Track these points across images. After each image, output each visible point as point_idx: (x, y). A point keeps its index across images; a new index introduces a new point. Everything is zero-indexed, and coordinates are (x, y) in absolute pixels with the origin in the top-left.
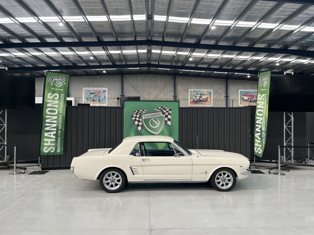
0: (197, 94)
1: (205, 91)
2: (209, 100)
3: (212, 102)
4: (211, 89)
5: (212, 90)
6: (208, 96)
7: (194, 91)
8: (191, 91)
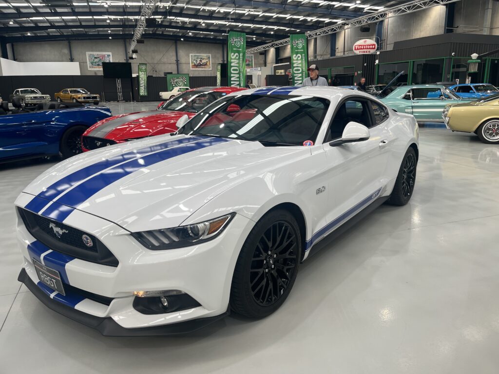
0: (197, 58)
1: (204, 55)
2: (208, 64)
3: (211, 65)
4: (209, 53)
5: (210, 55)
6: (207, 60)
7: (195, 56)
8: (192, 56)
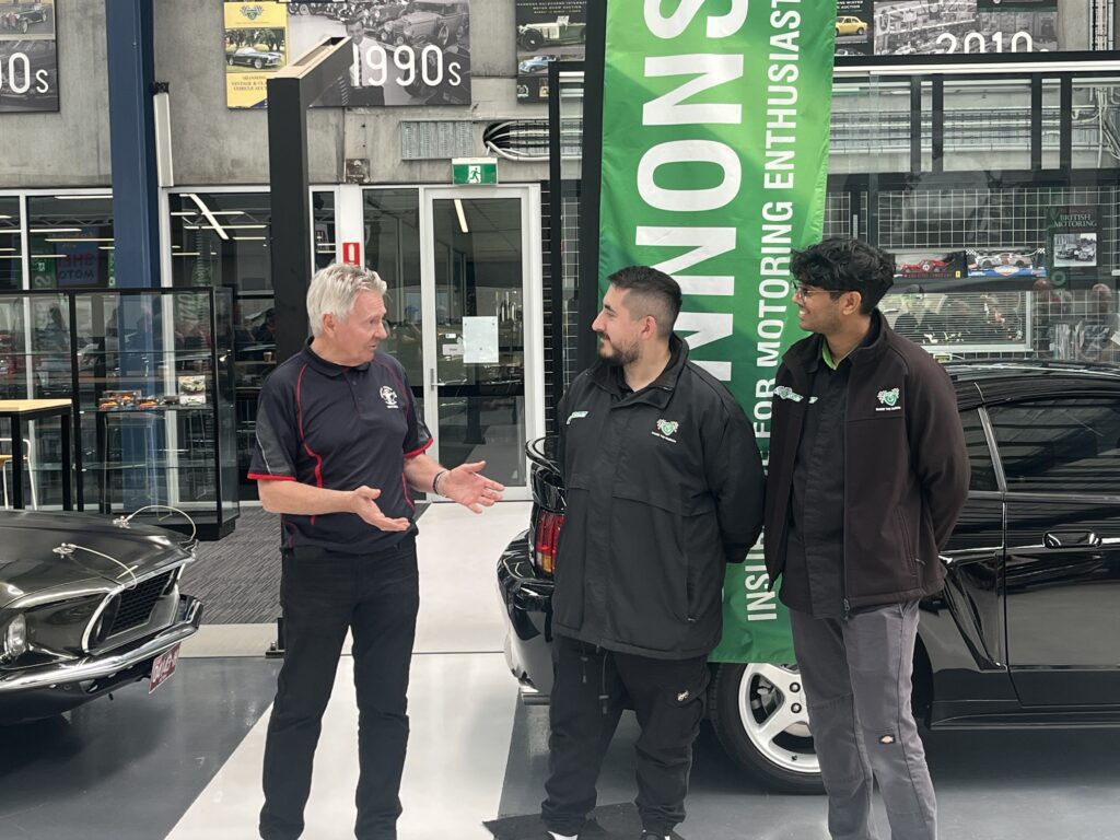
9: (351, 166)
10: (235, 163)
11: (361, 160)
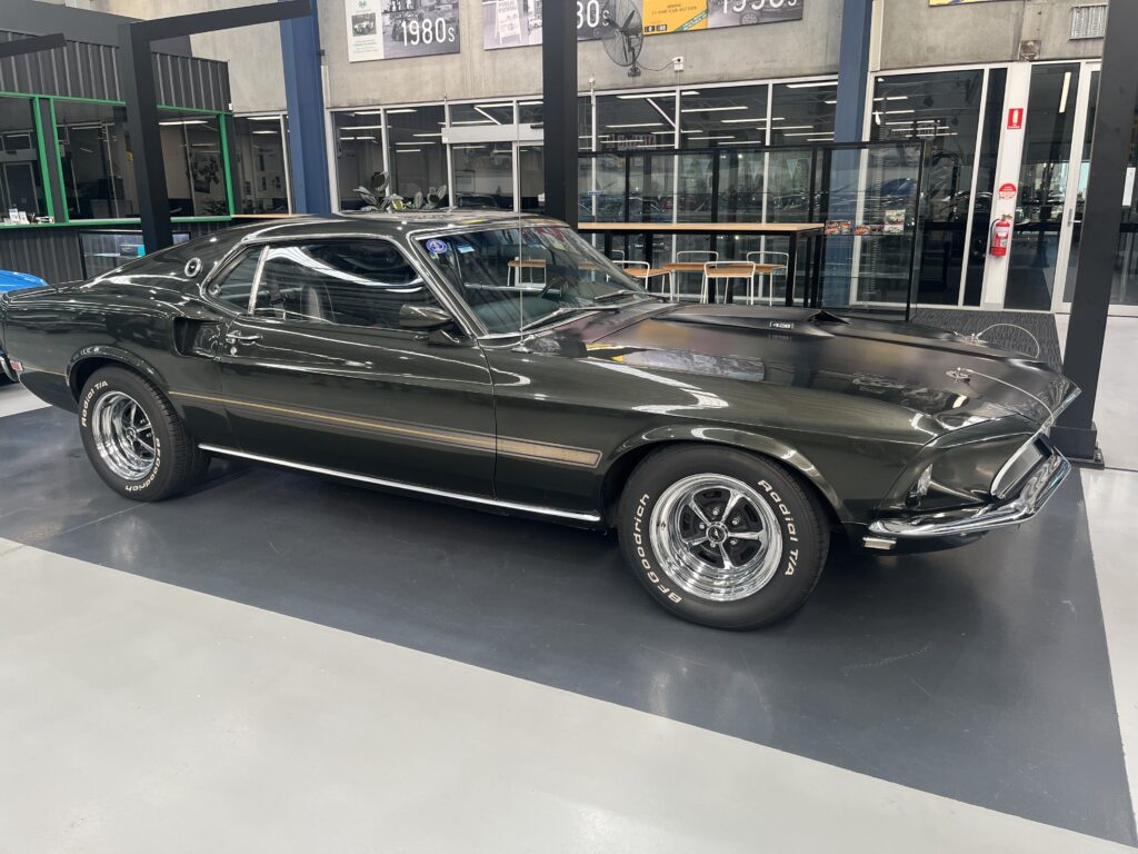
9: (1025, 47)
10: (931, 49)
11: (1035, 41)
